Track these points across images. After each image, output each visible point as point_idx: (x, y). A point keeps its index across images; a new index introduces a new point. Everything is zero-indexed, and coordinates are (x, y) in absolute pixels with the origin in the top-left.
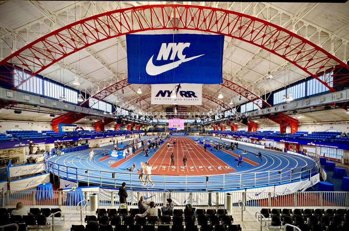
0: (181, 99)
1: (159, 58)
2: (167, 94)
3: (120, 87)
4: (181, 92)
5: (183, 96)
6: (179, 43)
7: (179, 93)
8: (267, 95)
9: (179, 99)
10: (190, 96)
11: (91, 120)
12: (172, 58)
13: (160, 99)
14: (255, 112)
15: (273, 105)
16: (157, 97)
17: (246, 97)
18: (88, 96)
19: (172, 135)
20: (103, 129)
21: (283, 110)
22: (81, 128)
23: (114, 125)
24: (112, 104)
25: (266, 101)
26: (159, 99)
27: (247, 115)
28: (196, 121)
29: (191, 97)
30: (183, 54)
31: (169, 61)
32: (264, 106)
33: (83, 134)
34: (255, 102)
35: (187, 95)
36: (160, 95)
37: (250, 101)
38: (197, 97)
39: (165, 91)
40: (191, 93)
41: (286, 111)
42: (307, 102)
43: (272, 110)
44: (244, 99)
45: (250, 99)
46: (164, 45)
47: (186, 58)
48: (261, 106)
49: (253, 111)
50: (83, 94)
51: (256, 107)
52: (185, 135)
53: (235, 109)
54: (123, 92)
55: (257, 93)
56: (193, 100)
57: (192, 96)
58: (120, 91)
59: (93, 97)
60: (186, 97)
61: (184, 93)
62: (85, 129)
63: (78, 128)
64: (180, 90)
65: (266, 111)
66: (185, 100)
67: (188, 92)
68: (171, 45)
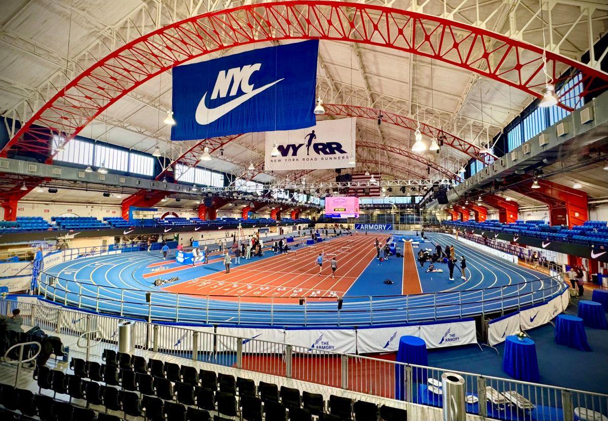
0: (316, 159)
1: (214, 96)
2: (291, 151)
4: (316, 146)
5: (320, 152)
6: (245, 67)
7: (311, 147)
9: (312, 159)
10: (332, 152)
11: (179, 201)
12: (234, 92)
13: (279, 161)
16: (274, 159)
19: (359, 228)
20: (212, 216)
22: (174, 214)
23: (239, 209)
24: (224, 174)
26: (277, 161)
29: (335, 153)
30: (250, 84)
31: (228, 99)
33: (171, 223)
35: (327, 150)
38: (346, 153)
39: (289, 146)
40: (334, 146)
46: (222, 73)
47: (254, 89)
50: (162, 160)
52: (386, 228)
54: (222, 152)
56: (337, 158)
57: (335, 151)
60: (325, 154)
61: (320, 147)
62: (180, 216)
66: (322, 159)
67: (329, 145)
68: (232, 71)
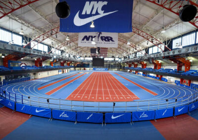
0: (102, 43)
1: (83, 13)
2: (90, 39)
3: (54, 32)
4: (102, 37)
5: (103, 40)
7: (100, 38)
8: (168, 41)
9: (100, 43)
10: (108, 41)
11: (32, 58)
12: (94, 12)
13: (85, 42)
14: (158, 54)
15: (172, 49)
16: (83, 41)
17: (152, 42)
18: (30, 40)
20: (41, 65)
21: (178, 53)
22: (25, 64)
24: (48, 45)
25: (167, 46)
27: (152, 56)
28: (115, 59)
29: (110, 41)
30: (102, 10)
32: (166, 50)
33: (26, 68)
34: (159, 46)
35: (107, 39)
36: (85, 40)
37: (155, 45)
38: (114, 41)
39: (89, 36)
40: (109, 38)
41: (181, 54)
42: (195, 48)
43: (171, 53)
44: (150, 44)
45: (155, 43)
46: (87, 3)
47: (104, 13)
48: (163, 49)
49: (158, 53)
50: (26, 38)
51: (160, 50)
52: (105, 70)
53: (144, 51)
54: (57, 36)
55: (160, 39)
56: (111, 43)
58: (54, 36)
59: (34, 40)
60: (106, 41)
61: (104, 38)
62: (27, 65)
63: (22, 64)
64: (101, 35)
65: (166, 54)
66: (104, 43)
67: (107, 37)
68: (92, 3)
